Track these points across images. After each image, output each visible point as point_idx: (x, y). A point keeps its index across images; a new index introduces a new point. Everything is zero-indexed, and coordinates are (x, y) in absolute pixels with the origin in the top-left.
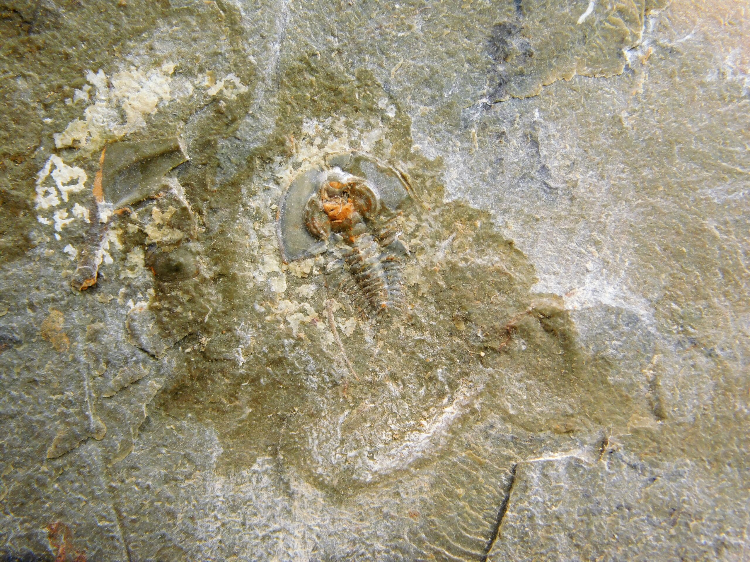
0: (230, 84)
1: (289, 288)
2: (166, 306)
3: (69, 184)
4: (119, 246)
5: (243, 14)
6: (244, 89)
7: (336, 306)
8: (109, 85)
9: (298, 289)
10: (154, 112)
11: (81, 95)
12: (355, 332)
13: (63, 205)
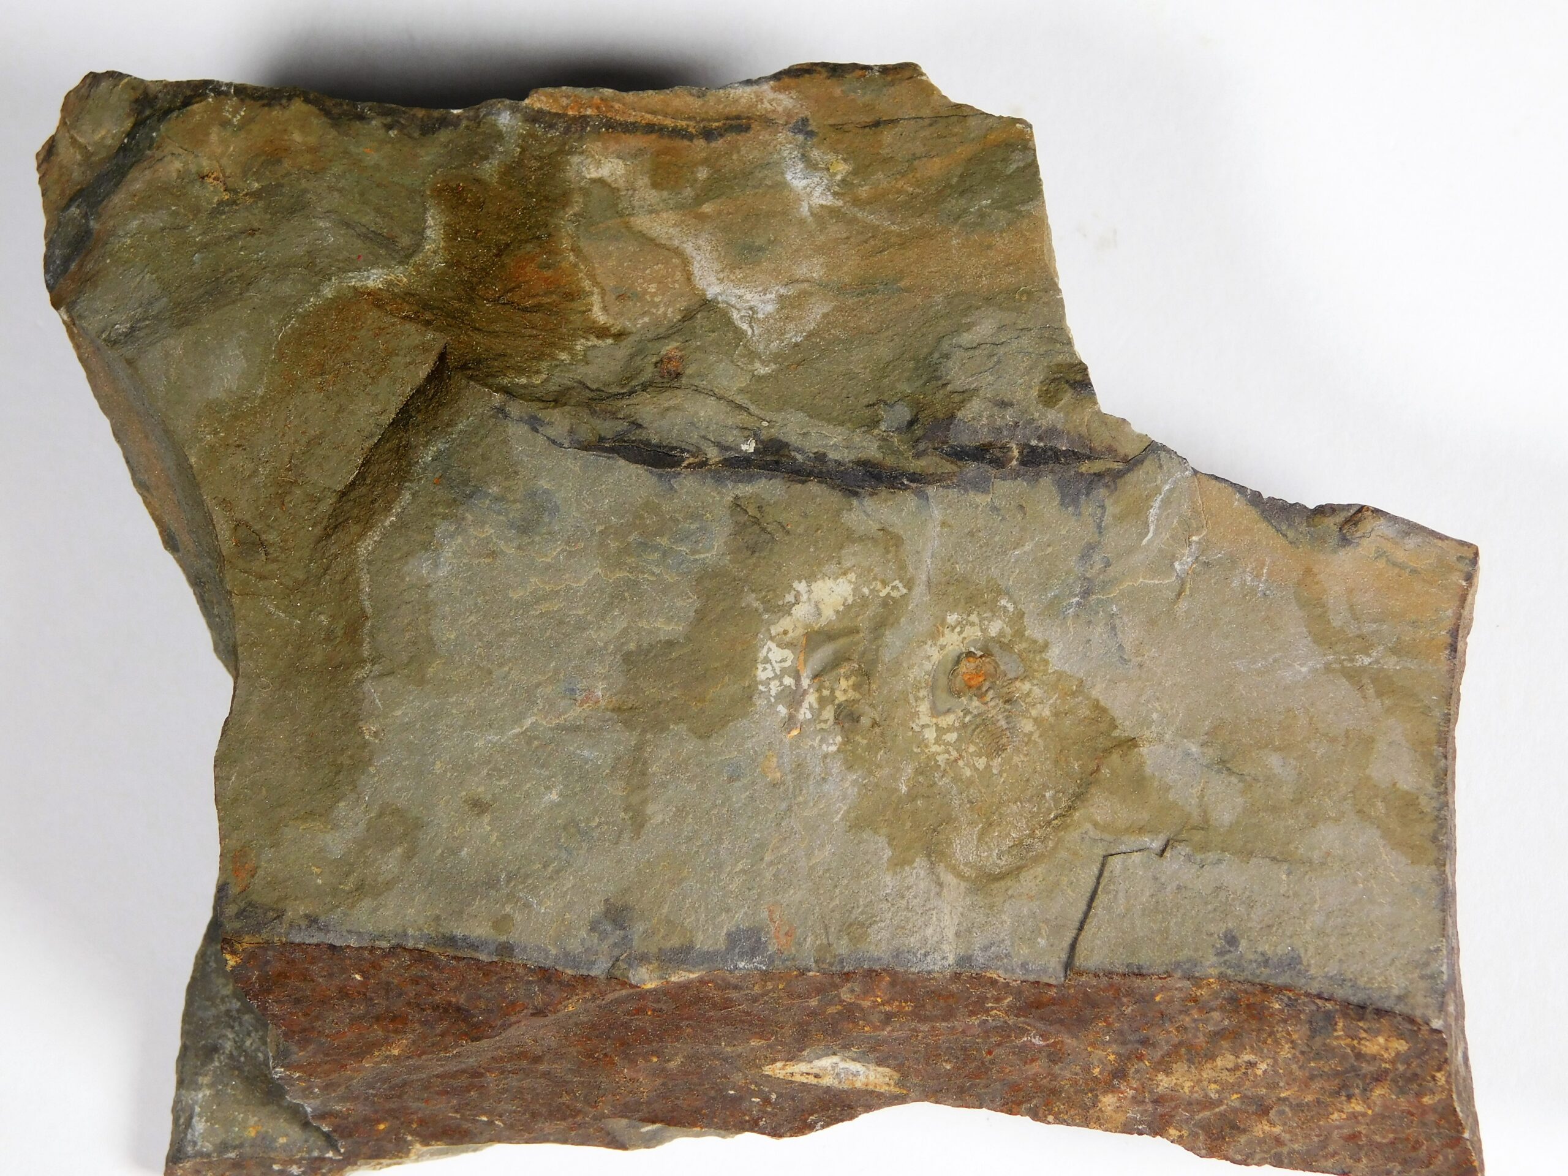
0: (894, 588)
1: (937, 736)
2: (850, 748)
3: (780, 662)
4: (816, 705)
6: (905, 591)
7: (972, 749)
8: (810, 592)
9: (944, 737)
10: (841, 608)
11: (790, 598)
12: (986, 768)
13: (776, 677)
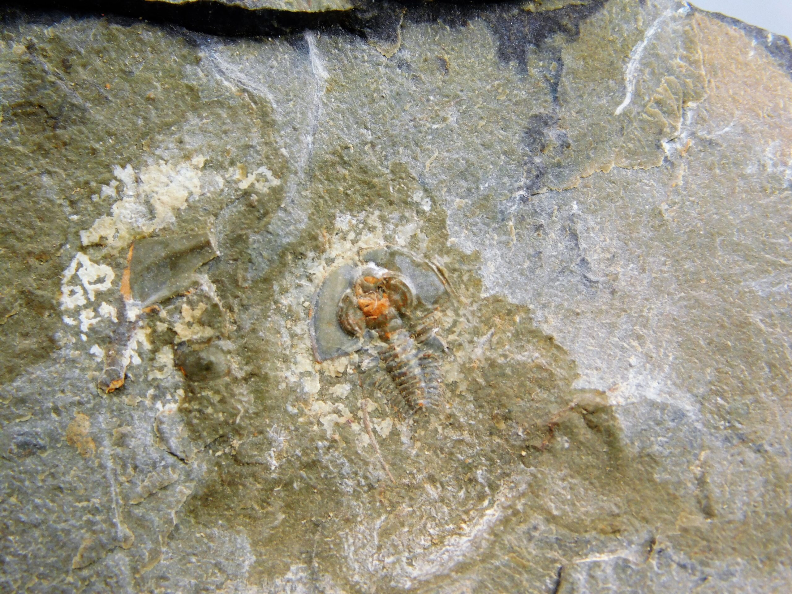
0: (261, 177)
1: (322, 388)
2: (196, 407)
3: (96, 282)
4: (148, 346)
5: (275, 106)
6: (276, 182)
7: (371, 406)
8: (138, 181)
9: (332, 390)
10: (184, 206)
11: (108, 191)
12: (392, 433)
13: (89, 305)
